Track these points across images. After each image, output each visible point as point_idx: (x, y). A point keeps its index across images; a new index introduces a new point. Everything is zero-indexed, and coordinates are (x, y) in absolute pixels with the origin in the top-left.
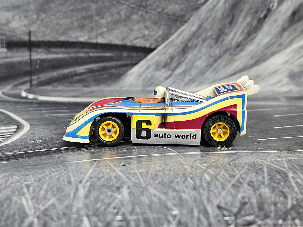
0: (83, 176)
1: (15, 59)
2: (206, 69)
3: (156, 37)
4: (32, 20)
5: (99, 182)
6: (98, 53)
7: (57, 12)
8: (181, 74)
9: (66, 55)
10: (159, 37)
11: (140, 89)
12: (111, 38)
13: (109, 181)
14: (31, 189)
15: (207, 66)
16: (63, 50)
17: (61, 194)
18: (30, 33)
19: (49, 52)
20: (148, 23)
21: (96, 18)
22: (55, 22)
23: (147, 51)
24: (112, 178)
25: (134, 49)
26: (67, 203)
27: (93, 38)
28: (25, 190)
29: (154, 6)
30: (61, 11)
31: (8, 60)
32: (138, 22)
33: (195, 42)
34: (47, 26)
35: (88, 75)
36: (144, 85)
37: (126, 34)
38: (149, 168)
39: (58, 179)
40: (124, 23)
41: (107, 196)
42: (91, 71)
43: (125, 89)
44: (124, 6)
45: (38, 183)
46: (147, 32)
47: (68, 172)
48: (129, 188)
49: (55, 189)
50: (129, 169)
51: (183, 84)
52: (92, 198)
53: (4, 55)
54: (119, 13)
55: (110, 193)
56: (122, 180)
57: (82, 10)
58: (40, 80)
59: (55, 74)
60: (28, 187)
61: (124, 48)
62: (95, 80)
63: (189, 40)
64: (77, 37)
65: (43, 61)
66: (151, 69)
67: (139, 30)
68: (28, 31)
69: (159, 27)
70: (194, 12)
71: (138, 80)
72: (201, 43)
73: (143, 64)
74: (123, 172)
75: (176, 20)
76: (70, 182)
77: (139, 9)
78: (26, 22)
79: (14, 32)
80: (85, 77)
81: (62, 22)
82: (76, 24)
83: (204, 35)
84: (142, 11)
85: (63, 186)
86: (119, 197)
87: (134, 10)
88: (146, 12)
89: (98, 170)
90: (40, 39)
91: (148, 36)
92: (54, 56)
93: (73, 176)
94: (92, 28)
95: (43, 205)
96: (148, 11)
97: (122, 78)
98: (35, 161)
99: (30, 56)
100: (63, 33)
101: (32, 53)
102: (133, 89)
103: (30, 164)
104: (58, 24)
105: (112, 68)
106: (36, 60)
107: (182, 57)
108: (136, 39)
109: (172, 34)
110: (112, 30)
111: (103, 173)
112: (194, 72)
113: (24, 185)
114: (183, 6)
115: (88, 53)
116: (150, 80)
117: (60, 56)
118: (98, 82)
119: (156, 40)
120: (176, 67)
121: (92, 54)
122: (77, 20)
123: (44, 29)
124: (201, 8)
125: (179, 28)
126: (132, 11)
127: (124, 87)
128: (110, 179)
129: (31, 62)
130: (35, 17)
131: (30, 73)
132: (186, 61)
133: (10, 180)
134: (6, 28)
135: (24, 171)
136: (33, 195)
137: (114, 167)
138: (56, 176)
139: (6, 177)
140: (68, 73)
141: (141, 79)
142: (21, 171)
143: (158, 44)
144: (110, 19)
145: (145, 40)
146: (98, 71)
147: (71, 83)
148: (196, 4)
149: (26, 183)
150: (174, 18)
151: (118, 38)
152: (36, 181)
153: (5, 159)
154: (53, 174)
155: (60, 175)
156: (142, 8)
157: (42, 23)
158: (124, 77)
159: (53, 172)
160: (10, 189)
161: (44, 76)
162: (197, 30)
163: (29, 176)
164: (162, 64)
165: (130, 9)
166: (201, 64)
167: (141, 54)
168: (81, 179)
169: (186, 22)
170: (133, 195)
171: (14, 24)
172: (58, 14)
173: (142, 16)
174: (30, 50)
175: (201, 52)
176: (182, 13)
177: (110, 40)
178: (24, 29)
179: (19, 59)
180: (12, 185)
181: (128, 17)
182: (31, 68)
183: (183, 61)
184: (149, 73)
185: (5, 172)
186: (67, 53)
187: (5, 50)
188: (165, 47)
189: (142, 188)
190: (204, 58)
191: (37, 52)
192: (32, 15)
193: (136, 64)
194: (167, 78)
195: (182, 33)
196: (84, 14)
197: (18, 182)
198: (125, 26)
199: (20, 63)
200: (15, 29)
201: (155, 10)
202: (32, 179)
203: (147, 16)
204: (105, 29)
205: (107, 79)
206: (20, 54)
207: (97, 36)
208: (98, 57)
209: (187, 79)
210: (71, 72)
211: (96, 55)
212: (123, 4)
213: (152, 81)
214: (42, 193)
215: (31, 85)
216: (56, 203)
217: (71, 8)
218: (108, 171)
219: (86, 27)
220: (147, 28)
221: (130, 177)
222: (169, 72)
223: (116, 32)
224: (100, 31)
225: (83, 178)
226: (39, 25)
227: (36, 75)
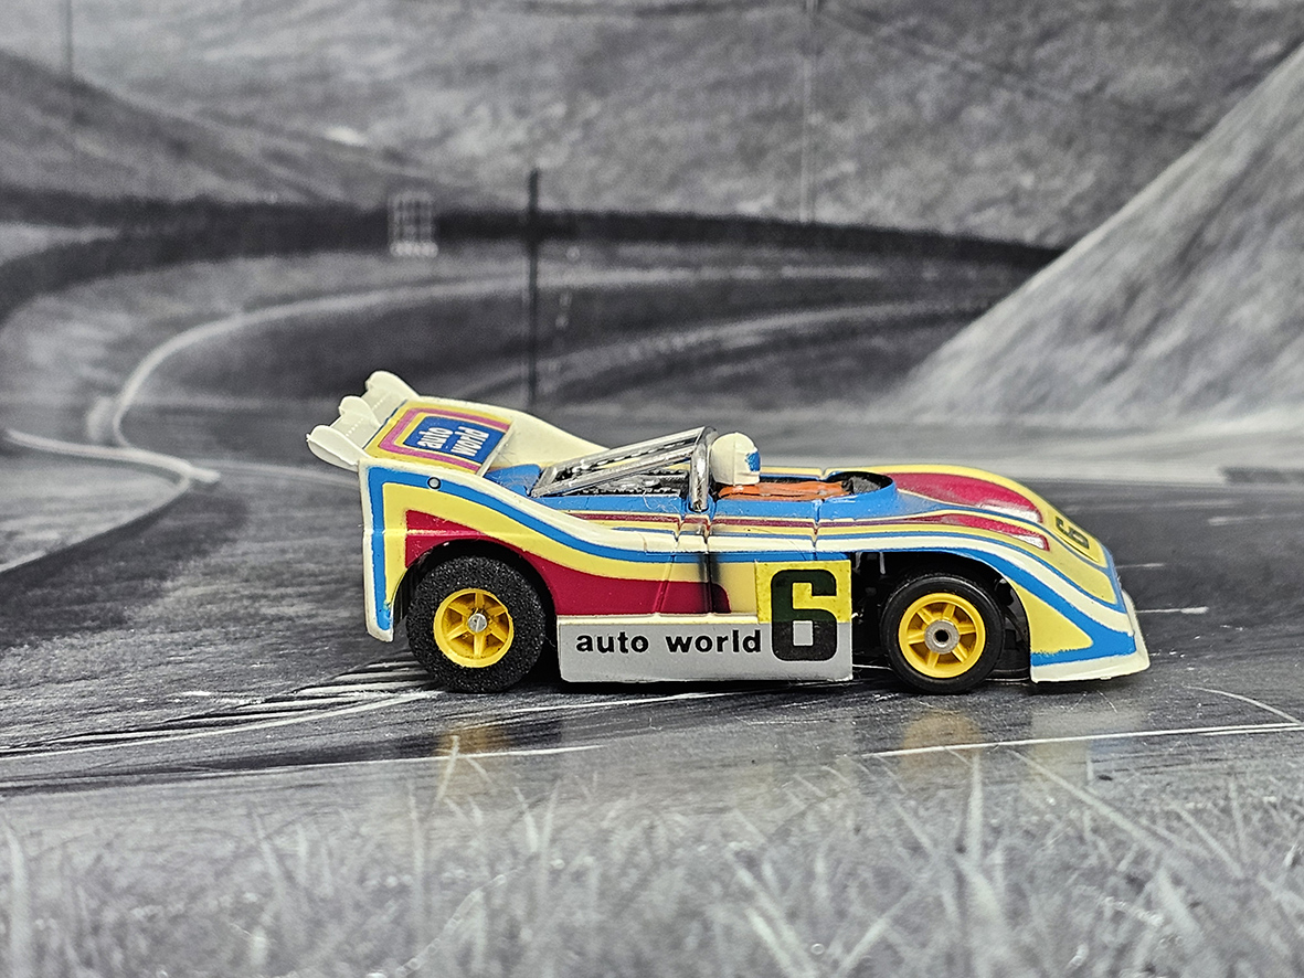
0: (957, 824)
1: (470, 289)
2: (1279, 340)
3: (1065, 201)
4: (544, 123)
5: (1038, 851)
6: (816, 264)
7: (649, 93)
8: (1168, 358)
9: (681, 275)
10: (1079, 199)
11: (990, 419)
12: (874, 201)
13: (1082, 849)
14: (767, 870)
15: (1283, 327)
16: (671, 251)
17: (904, 898)
18: (533, 181)
19: (612, 261)
20: (1035, 142)
21: (815, 119)
22: (640, 134)
23: (1029, 259)
24: (1088, 835)
25: (971, 249)
26: (941, 939)
27: (796, 203)
28: (745, 877)
29: (1066, 68)
30: (665, 88)
31: (439, 292)
32: (992, 136)
33: (1236, 222)
34: (606, 152)
35: (772, 359)
36: (1010, 406)
37: (936, 188)
38: (1221, 793)
39: (857, 830)
40: (929, 141)
41: (1099, 914)
42: (786, 342)
43: (927, 419)
44: (938, 69)
45: (785, 850)
46: (1027, 180)
47: (884, 801)
48: (1177, 881)
49: (866, 874)
50: (1138, 794)
51: (1175, 400)
52: (1039, 921)
53: (424, 271)
54: (910, 97)
55: (1107, 902)
56: (1135, 847)
57: (755, 82)
58: (570, 376)
59: (634, 351)
60: (751, 863)
61: (926, 244)
62: (799, 382)
63: (1210, 215)
64: (731, 198)
65: (584, 296)
66: (1040, 337)
67: (996, 168)
68: (526, 171)
69: (1080, 156)
70: (1235, 95)
71: (983, 381)
72: (1259, 227)
73: (1007, 314)
74: (1118, 810)
75: (1156, 130)
76: (916, 849)
77: (998, 83)
78: (519, 135)
79: (468, 174)
80: (757, 365)
81: (673, 132)
82: (728, 143)
83: (1273, 196)
84: (1011, 89)
85: (896, 865)
86: (1155, 920)
87: (978, 87)
88: (1030, 94)
89: (1004, 793)
90: (577, 203)
91: (1032, 194)
92: (633, 277)
93: (915, 819)
94: (795, 162)
95: (848, 948)
96: (1037, 87)
97: (913, 371)
98: (705, 744)
99: (534, 274)
100: (673, 183)
101: (543, 266)
102: (963, 421)
103: (695, 758)
104: (654, 142)
105: (873, 328)
106: (557, 294)
107: (1175, 288)
108: (980, 206)
109: (1138, 189)
110: (882, 167)
111: (1037, 812)
112: (1225, 354)
113: (729, 856)
114: (1186, 71)
115: (777, 265)
116: (1032, 383)
117: (657, 276)
118: (813, 387)
119: (1067, 215)
120: (1149, 331)
121: (789, 272)
122: (734, 126)
123: (592, 162)
124: (1268, 79)
125: (1166, 162)
126: (969, 90)
127: (923, 410)
128: (1081, 839)
129: (537, 300)
130: (558, 110)
131: (531, 348)
132: (1196, 304)
133: (661, 832)
134: (434, 157)
135: (692, 789)
136: (787, 902)
137: (1063, 783)
138: (842, 817)
139: (638, 818)
140: (690, 349)
141: (997, 379)
142: (684, 792)
143: (1074, 231)
144: (871, 123)
145: (1020, 213)
146: (815, 340)
147: (700, 392)
148: (1244, 62)
149: (733, 845)
150: (1150, 120)
151: (901, 201)
152: (770, 839)
153: (574, 731)
154: (825, 807)
155: (857, 814)
156: (1009, 79)
157: (586, 137)
158: (925, 367)
159: (822, 800)
160: (680, 872)
161: (589, 361)
162: (1246, 174)
163: (728, 817)
164: (1089, 316)
165: (959, 80)
166: (1256, 317)
167: (1001, 273)
168: (954, 834)
169: (1197, 137)
170: (1212, 916)
171: (471, 143)
172: (656, 101)
173: (1010, 109)
174: (533, 253)
175: (1259, 267)
176: (1185, 98)
177: (872, 213)
178: (513, 162)
179: (487, 287)
180: (680, 852)
181: (951, 116)
182: (534, 324)
183: (1182, 304)
184: (1030, 357)
185: (620, 795)
186: (684, 264)
187: (429, 249)
188: (1104, 242)
189: (1237, 883)
190: (1270, 291)
191: (563, 258)
192: (544, 105)
193: (976, 314)
194: (1109, 376)
195: (1177, 184)
196: (764, 100)
197: (699, 840)
198: (936, 151)
199: (489, 303)
200: (474, 161)
201: (1065, 84)
202: (750, 828)
203: (1031, 112)
204: (848, 167)
205: (849, 376)
206: (492, 266)
207: (813, 195)
208: (817, 284)
209: (1196, 379)
210: (702, 345)
211: (806, 272)
212: (933, 59)
213: (1042, 389)
214: (822, 891)
215: (534, 399)
216: (895, 938)
217: (712, 74)
218: (1051, 801)
219: (770, 157)
220: (1028, 161)
221: (1164, 833)
222: (1119, 352)
223: (896, 177)
224: (830, 173)
225: (963, 831)
226: (574, 145)
227: (556, 356)
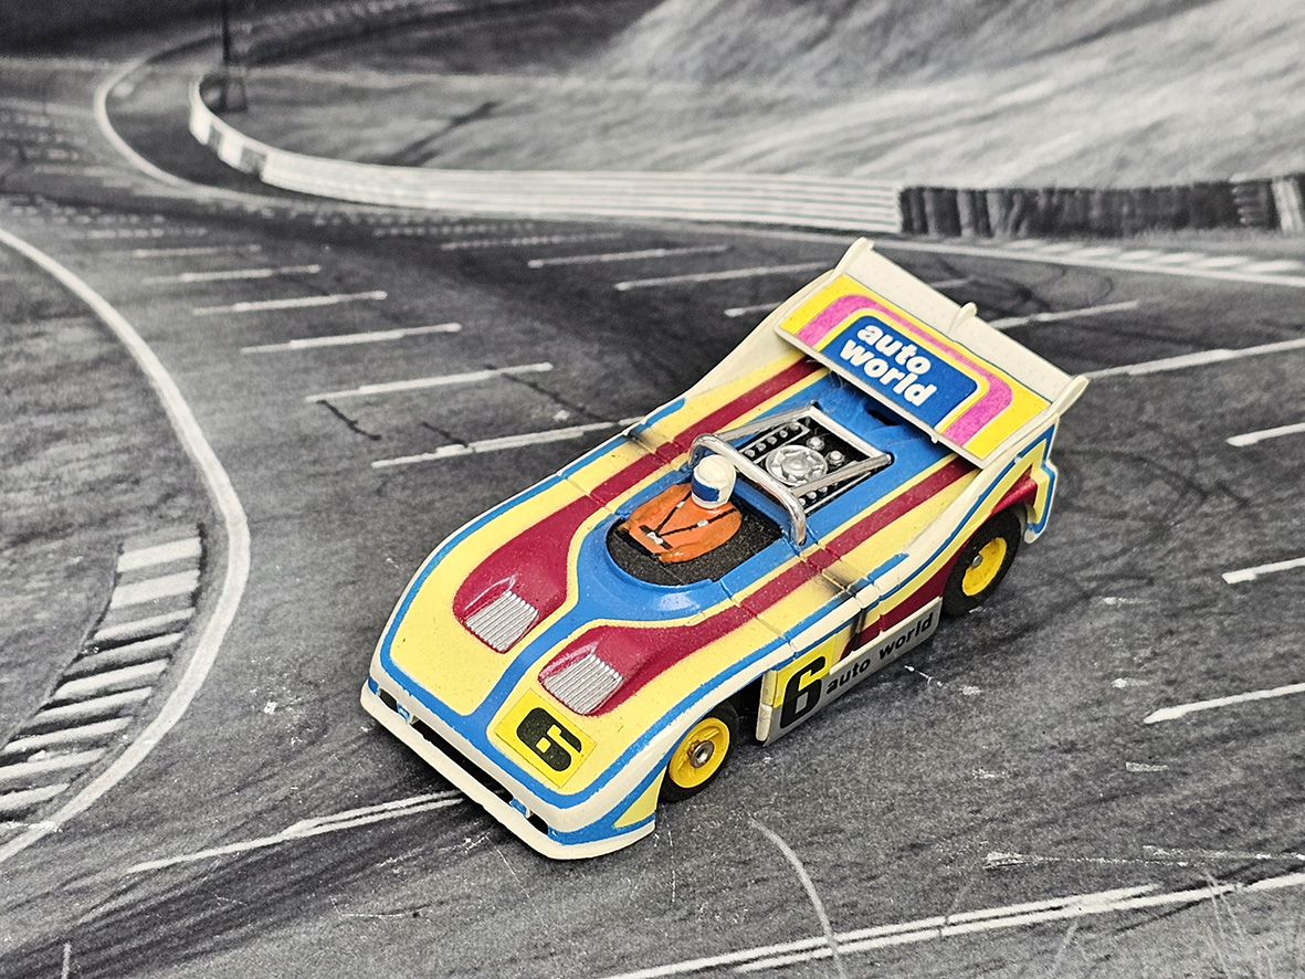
2: (982, 12)
8: (870, 28)
35: (471, 24)
36: (713, 75)
51: (875, 67)
58: (265, 36)
59: (329, 15)
62: (498, 46)
66: (741, 8)
71: (683, 47)
80: (455, 29)
97: (615, 39)
102: (661, 87)
112: (926, 25)
116: (733, 49)
118: (511, 52)
127: (624, 74)
131: (223, 10)
140: (386, 13)
141: (698, 45)
147: (398, 54)
158: (626, 34)
161: (283, 24)
184: (731, 25)
194: (810, 45)
205: (549, 40)
209: (894, 49)
210: (398, 10)
213: (742, 55)
215: (229, 58)
222: (821, 22)
227: (248, 17)
